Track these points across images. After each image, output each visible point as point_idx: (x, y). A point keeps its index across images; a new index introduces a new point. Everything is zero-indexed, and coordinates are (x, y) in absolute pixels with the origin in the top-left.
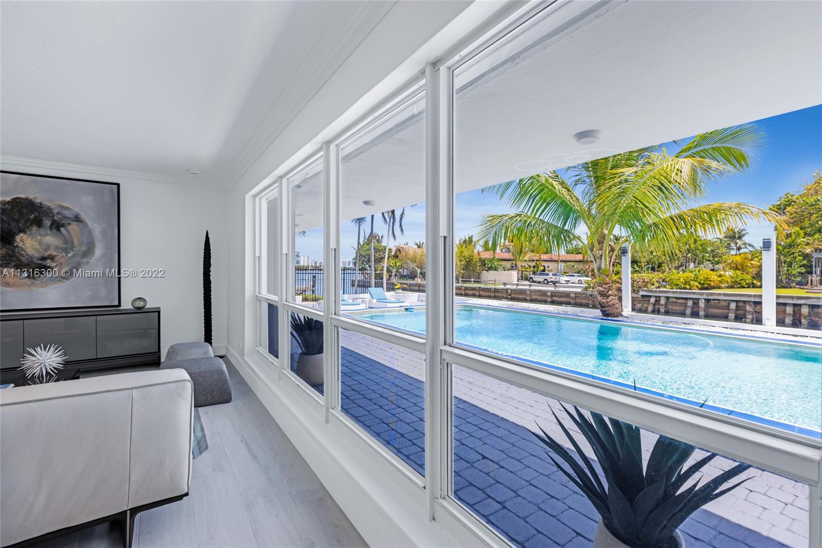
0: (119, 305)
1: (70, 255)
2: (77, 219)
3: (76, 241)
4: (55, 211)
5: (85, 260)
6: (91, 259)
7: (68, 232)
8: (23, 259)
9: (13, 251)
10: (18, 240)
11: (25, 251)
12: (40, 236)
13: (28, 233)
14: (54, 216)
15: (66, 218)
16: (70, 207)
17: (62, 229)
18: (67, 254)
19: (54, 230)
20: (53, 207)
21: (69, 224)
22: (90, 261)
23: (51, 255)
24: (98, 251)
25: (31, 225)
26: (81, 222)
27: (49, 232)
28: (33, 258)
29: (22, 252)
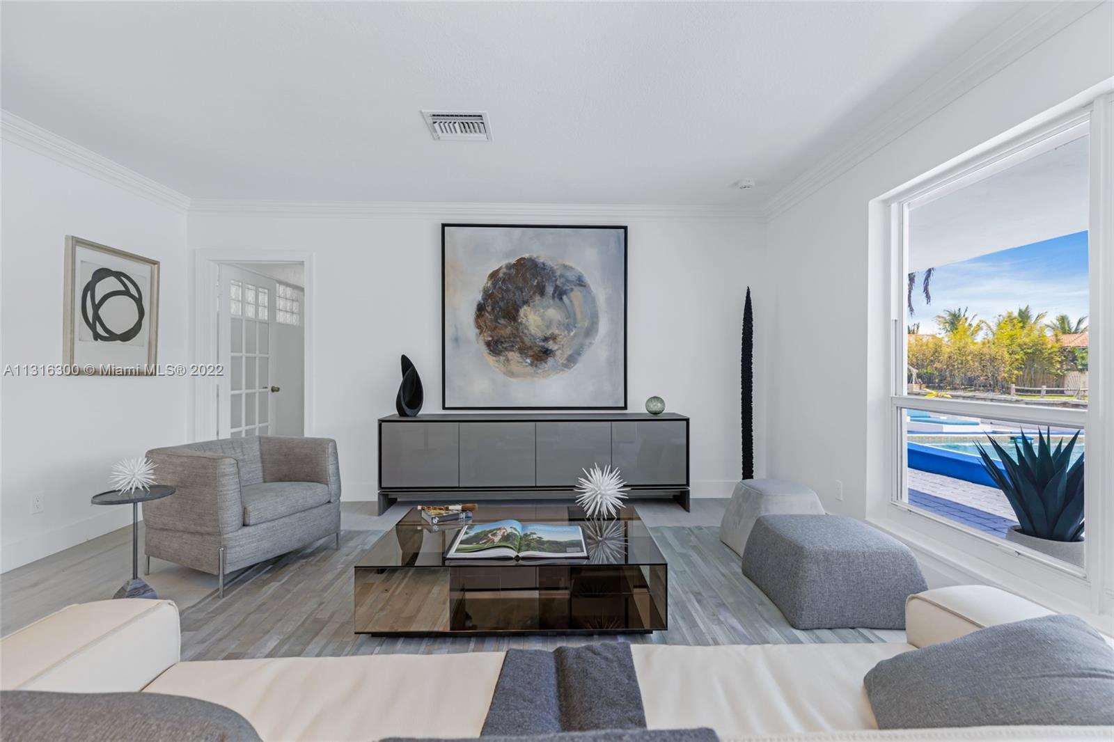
0: (625, 408)
1: (572, 334)
2: (581, 282)
3: (579, 316)
4: (558, 274)
5: (587, 341)
6: (594, 339)
7: (571, 301)
8: (526, 340)
9: (517, 329)
10: (522, 315)
11: (528, 329)
12: (543, 308)
13: (531, 304)
14: (556, 280)
15: (568, 281)
16: (573, 266)
17: (565, 298)
18: (569, 332)
19: (557, 300)
20: (556, 267)
21: (572, 290)
22: (593, 342)
23: (553, 334)
24: (604, 327)
25: (534, 293)
26: (585, 286)
27: (551, 302)
28: (535, 339)
29: (526, 331)
